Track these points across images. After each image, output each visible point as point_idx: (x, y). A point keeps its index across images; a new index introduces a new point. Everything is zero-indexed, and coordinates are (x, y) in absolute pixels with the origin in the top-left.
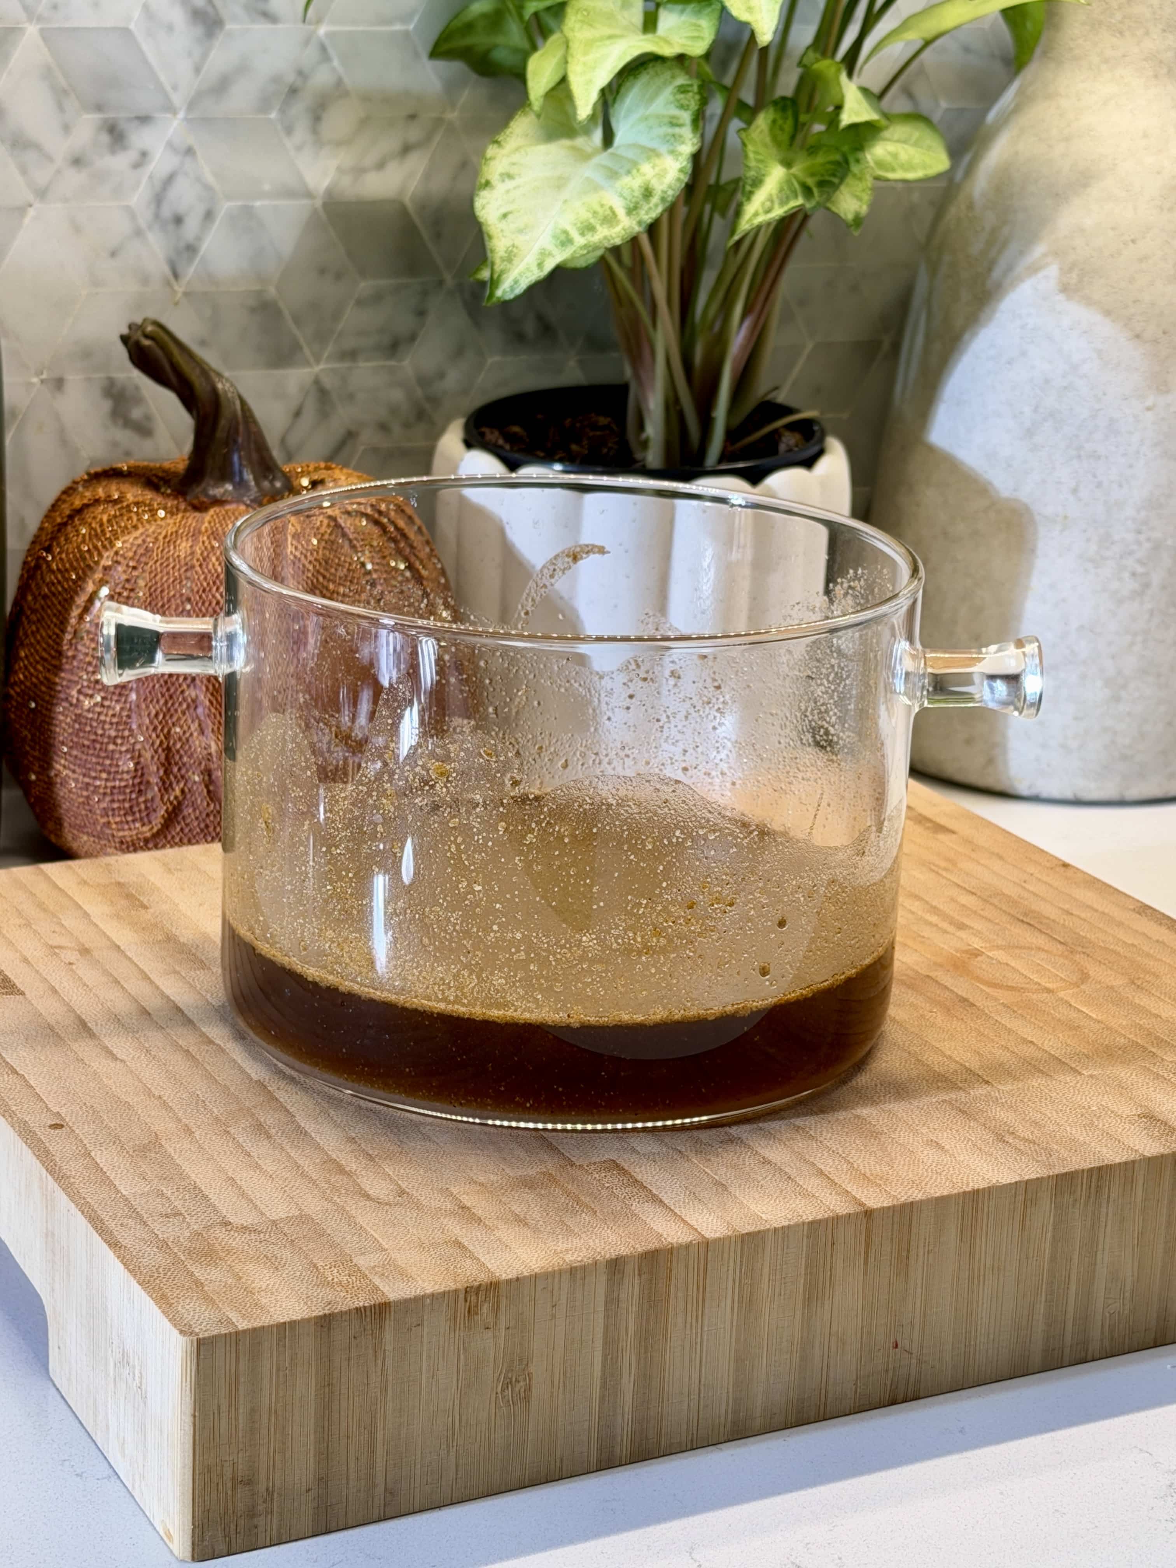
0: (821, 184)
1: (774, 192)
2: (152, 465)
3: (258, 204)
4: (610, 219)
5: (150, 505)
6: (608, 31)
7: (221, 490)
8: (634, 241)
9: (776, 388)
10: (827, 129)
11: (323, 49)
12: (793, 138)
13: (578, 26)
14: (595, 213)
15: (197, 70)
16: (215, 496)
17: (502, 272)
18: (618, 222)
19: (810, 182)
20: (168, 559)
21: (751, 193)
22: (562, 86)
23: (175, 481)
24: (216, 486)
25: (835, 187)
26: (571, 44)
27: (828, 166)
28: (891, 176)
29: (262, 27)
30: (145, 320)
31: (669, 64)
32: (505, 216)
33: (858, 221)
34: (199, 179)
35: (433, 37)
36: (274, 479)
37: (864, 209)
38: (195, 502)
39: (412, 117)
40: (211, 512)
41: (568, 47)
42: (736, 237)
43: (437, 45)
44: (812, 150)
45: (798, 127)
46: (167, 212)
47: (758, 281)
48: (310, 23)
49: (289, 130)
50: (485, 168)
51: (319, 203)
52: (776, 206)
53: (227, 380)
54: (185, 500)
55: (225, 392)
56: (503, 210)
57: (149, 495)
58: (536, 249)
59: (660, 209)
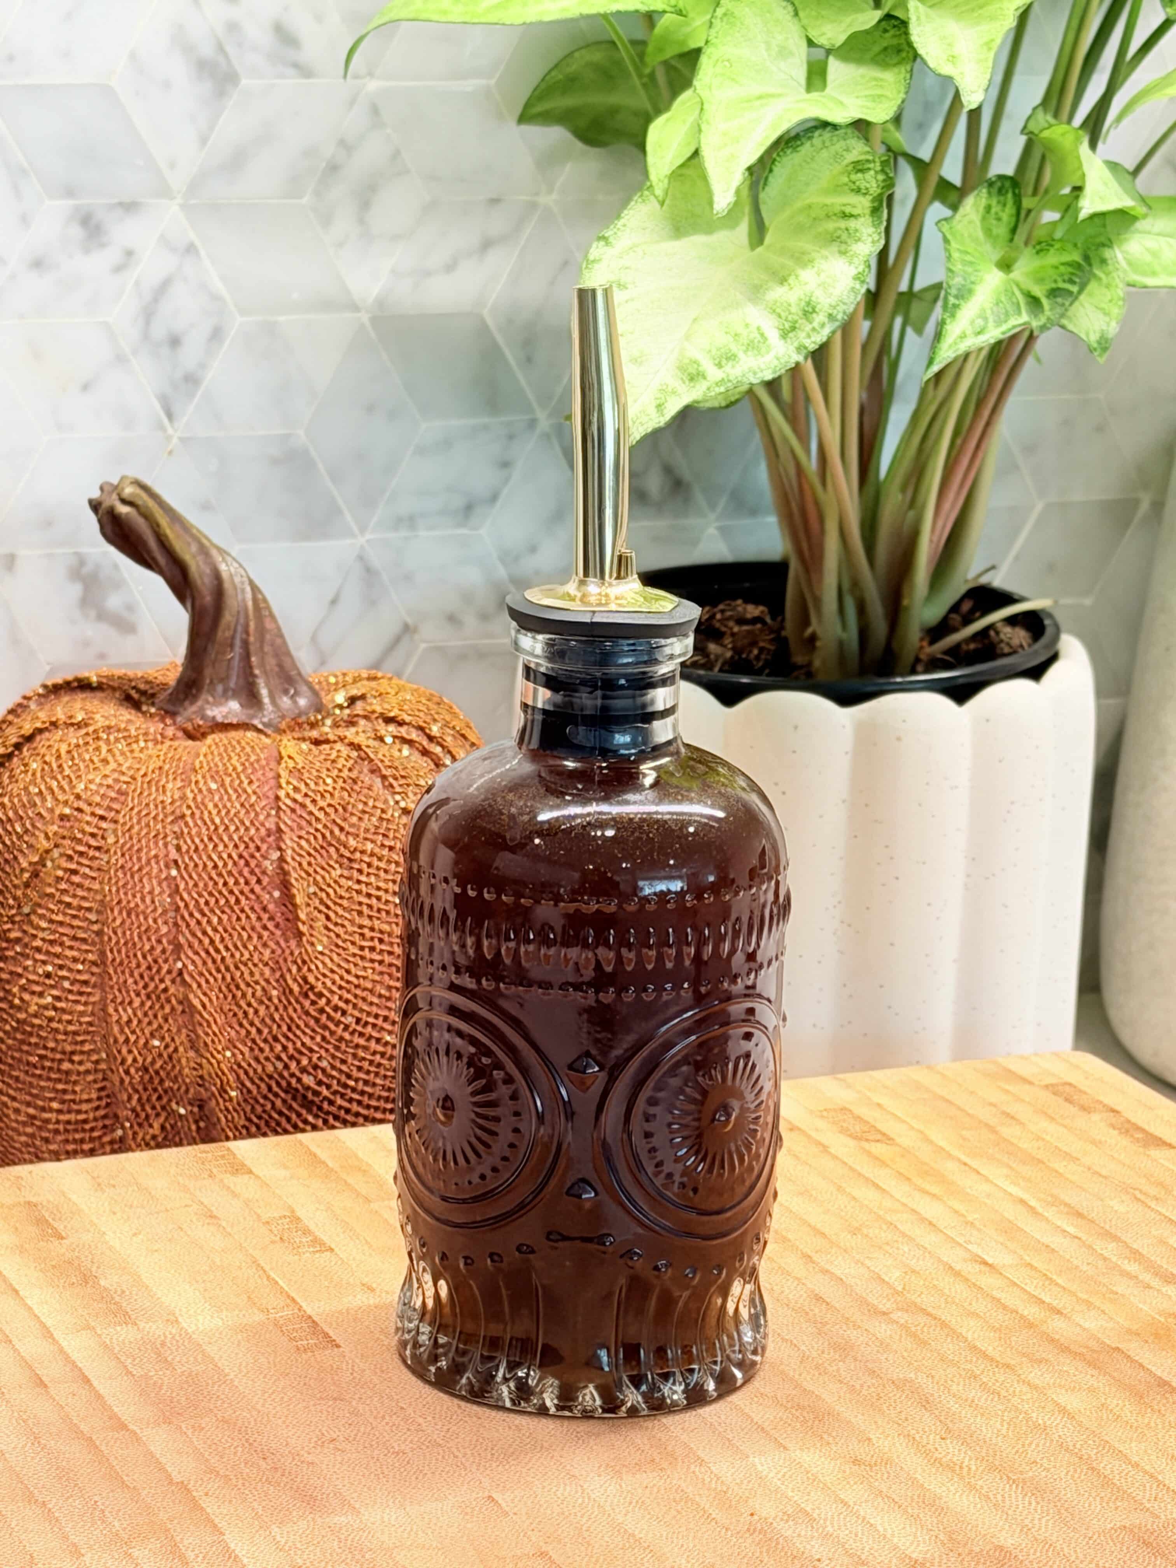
0: (1054, 293)
1: (988, 305)
2: (131, 673)
3: (282, 319)
4: (755, 346)
5: (126, 729)
6: (756, 89)
7: (224, 710)
8: (795, 371)
9: (992, 568)
10: (1062, 218)
11: (375, 110)
12: (1014, 230)
13: (716, 80)
14: (737, 336)
15: (203, 141)
16: (214, 718)
18: (769, 349)
19: (1038, 291)
20: (147, 805)
21: (956, 307)
22: (695, 162)
23: (163, 696)
24: (217, 704)
25: (1074, 297)
26: (706, 107)
27: (1062, 269)
28: (1150, 281)
29: (293, 83)
30: (123, 478)
31: (842, 132)
33: (1104, 344)
34: (203, 286)
36: (296, 693)
37: (1113, 329)
38: (189, 726)
39: (495, 201)
40: (209, 740)
41: (702, 110)
42: (935, 368)
43: (527, 105)
44: (1042, 246)
45: (1020, 215)
46: (159, 331)
47: (966, 424)
48: (356, 77)
49: (326, 220)
51: (365, 317)
52: (991, 324)
53: (234, 559)
54: (174, 724)
55: (231, 575)
57: (125, 715)
58: (656, 384)
59: (826, 332)
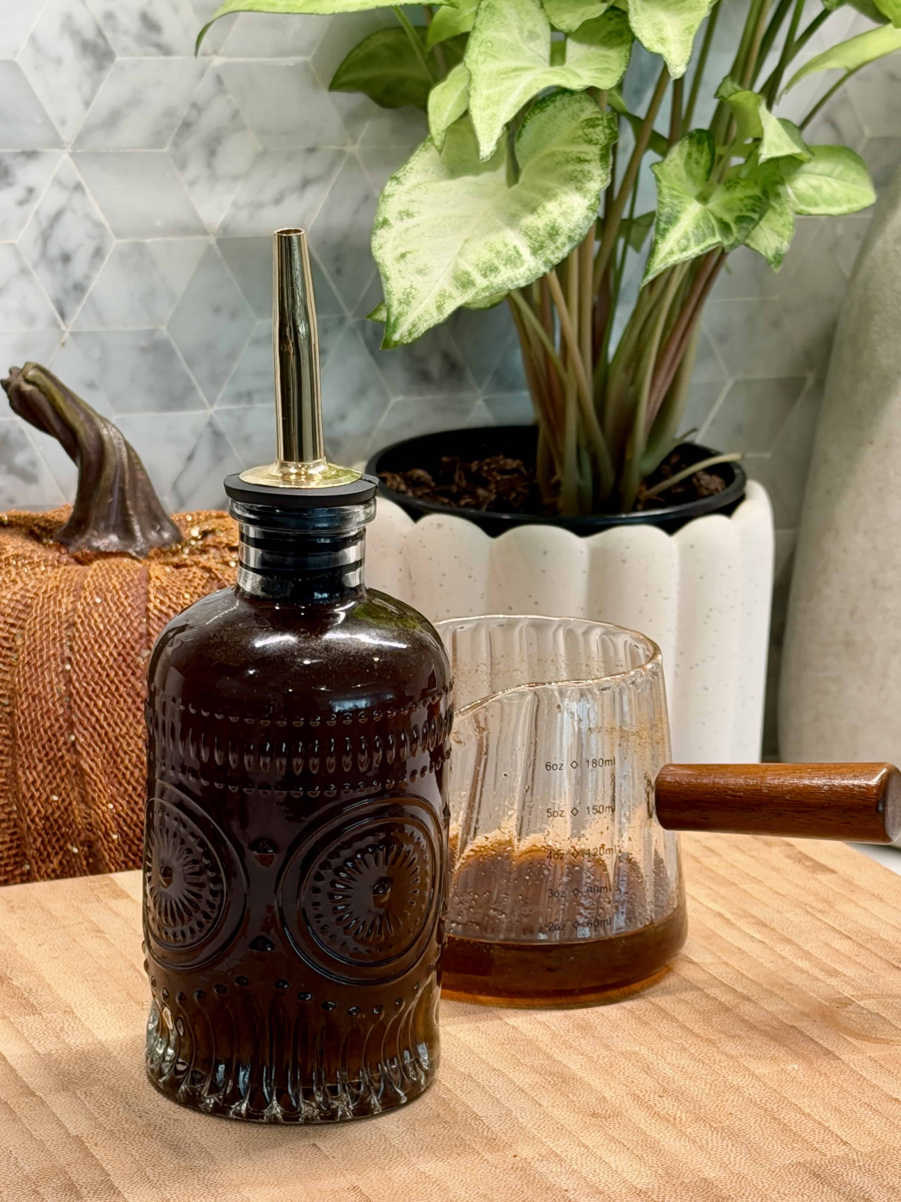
0: (740, 220)
1: (690, 229)
2: (34, 514)
3: (148, 241)
4: (513, 260)
5: (30, 557)
6: (512, 64)
7: (106, 541)
8: (543, 280)
9: (694, 430)
10: (746, 162)
11: (219, 80)
12: (709, 172)
13: (481, 58)
14: (498, 253)
15: (87, 104)
16: (98, 548)
17: (400, 315)
18: (523, 263)
19: (728, 218)
20: (47, 615)
21: (666, 230)
22: (465, 119)
23: (58, 531)
24: (100, 537)
25: (755, 223)
26: (474, 77)
27: (747, 201)
28: (813, 210)
29: (156, 59)
30: (27, 364)
31: (578, 97)
32: (403, 256)
33: (779, 258)
34: (87, 216)
35: (332, 68)
36: (162, 529)
37: (785, 246)
38: (79, 554)
39: (312, 150)
40: (95, 565)
41: (470, 80)
42: (650, 277)
43: (336, 77)
44: (730, 184)
45: (714, 160)
46: (54, 250)
47: (674, 320)
48: (205, 54)
49: (183, 166)
50: (383, 206)
51: (212, 240)
52: (692, 243)
53: (113, 426)
54: (68, 553)
55: (111, 438)
56: (402, 250)
57: (30, 546)
58: (436, 290)
59: (566, 249)
